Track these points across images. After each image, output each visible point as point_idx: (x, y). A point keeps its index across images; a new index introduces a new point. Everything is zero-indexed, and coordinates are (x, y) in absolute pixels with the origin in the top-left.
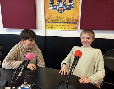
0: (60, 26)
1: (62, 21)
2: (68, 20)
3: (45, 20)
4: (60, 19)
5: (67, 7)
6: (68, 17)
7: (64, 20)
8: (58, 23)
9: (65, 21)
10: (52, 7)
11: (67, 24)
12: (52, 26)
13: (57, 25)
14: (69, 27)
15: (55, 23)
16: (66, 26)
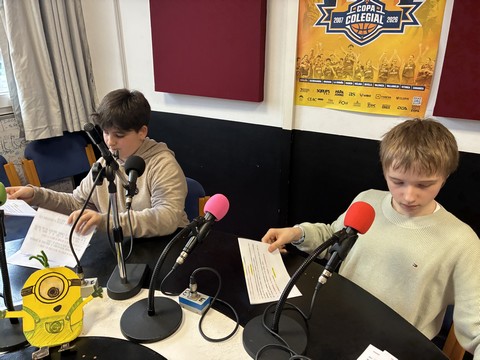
0: (351, 94)
2: (386, 74)
3: (297, 68)
5: (391, 20)
6: (389, 62)
7: (372, 73)
8: (344, 83)
9: (375, 79)
10: (328, 19)
11: (383, 91)
12: (321, 95)
13: (340, 93)
14: (386, 102)
15: (333, 82)
16: (378, 97)
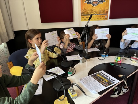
0: (93, 17)
1: (95, 14)
2: (100, 12)
3: (81, 13)
4: (94, 11)
9: (98, 13)
10: (87, 1)
11: (100, 16)
14: (101, 18)
